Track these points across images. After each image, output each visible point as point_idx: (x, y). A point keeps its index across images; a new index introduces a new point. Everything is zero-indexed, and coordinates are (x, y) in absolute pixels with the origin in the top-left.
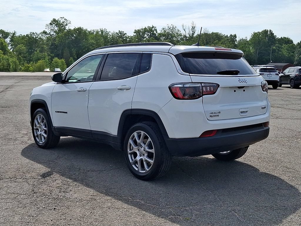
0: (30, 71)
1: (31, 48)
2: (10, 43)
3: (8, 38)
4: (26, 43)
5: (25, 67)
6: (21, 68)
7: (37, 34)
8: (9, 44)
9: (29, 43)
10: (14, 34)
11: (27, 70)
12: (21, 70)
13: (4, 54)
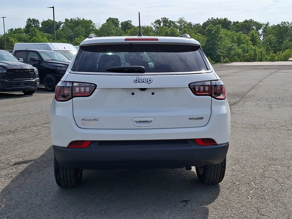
0: (275, 61)
1: (282, 38)
2: (263, 33)
3: (261, 29)
4: (277, 33)
5: (271, 56)
6: (267, 58)
7: (288, 23)
8: (261, 35)
9: (280, 33)
10: (267, 25)
11: (272, 60)
12: (266, 60)
13: (254, 45)
